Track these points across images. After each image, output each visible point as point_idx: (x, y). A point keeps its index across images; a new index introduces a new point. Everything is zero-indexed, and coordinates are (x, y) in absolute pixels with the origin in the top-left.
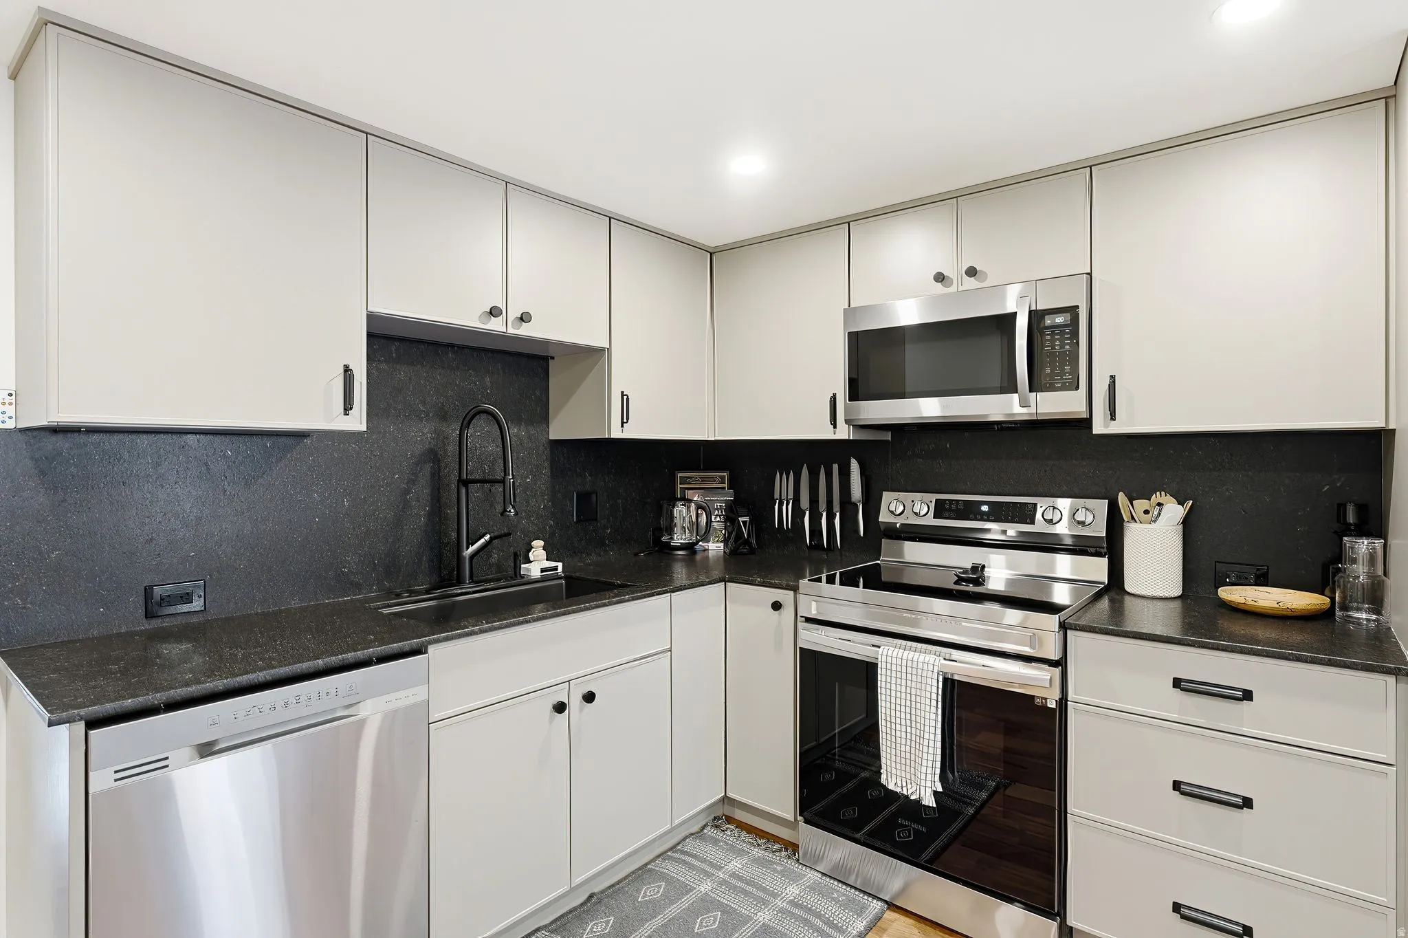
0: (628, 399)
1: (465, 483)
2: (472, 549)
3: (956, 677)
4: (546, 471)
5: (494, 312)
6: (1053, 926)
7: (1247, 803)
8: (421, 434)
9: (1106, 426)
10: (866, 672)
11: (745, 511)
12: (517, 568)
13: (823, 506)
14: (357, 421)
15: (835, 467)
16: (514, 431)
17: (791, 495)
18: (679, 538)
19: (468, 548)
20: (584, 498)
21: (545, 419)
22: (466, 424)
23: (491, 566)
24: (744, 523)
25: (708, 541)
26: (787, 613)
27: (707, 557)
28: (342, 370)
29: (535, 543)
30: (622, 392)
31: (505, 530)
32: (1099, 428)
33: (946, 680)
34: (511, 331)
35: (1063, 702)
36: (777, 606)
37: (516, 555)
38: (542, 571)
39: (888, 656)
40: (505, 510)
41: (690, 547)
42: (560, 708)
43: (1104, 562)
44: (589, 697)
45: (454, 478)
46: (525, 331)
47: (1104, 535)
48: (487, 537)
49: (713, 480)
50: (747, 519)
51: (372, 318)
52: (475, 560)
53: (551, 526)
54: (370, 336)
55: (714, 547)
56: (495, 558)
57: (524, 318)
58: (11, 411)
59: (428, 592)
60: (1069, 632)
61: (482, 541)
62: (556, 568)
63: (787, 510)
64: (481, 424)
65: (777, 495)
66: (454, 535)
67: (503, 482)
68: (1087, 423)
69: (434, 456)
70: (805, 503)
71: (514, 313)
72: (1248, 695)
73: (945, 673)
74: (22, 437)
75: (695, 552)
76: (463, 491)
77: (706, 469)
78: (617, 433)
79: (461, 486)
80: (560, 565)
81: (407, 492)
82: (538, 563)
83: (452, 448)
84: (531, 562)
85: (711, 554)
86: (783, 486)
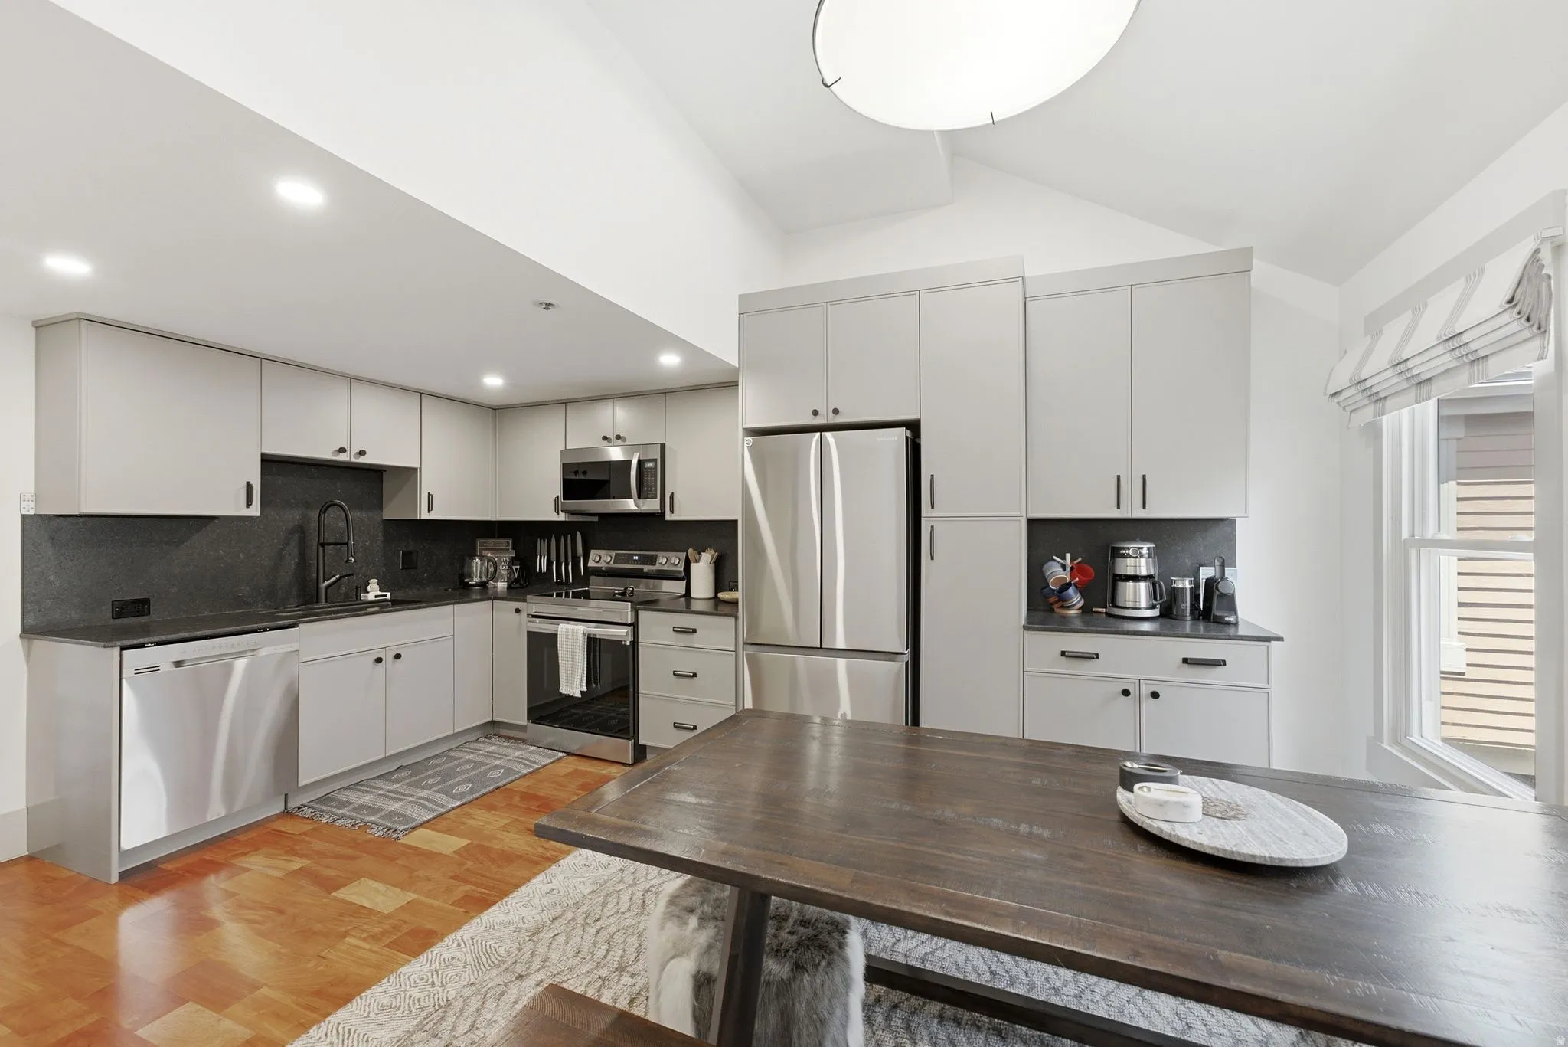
0: (432, 497)
1: (323, 545)
2: (326, 583)
3: (598, 637)
4: (381, 538)
5: (342, 450)
6: (631, 743)
7: (695, 675)
8: (294, 516)
9: (671, 516)
10: (553, 638)
11: (519, 563)
12: (358, 597)
13: (563, 558)
14: (255, 511)
15: (569, 536)
16: (356, 515)
17: (546, 553)
18: (476, 580)
19: (324, 582)
20: (407, 555)
21: (381, 508)
22: (323, 511)
23: (341, 594)
24: (516, 569)
25: (497, 581)
26: (524, 615)
27: (497, 591)
28: (245, 484)
29: (370, 581)
30: (429, 493)
31: (351, 572)
32: (668, 517)
33: (589, 639)
34: (353, 460)
35: (635, 643)
36: (518, 611)
37: (357, 588)
38: (376, 596)
39: (563, 628)
40: (348, 560)
41: (483, 585)
42: (379, 660)
43: (684, 583)
44: (398, 656)
45: (315, 543)
46: (362, 460)
47: (682, 569)
48: (337, 576)
49: (501, 544)
50: (518, 567)
51: (262, 455)
52: (329, 590)
53: (383, 572)
54: (262, 460)
55: (502, 585)
56: (343, 590)
57: (362, 453)
58: (33, 504)
59: (296, 607)
60: (639, 612)
61: (334, 578)
62: (385, 596)
63: (544, 562)
64: (332, 513)
65: (538, 553)
66: (315, 575)
67: (347, 544)
68: (663, 514)
69: (301, 530)
70: (553, 557)
71: (356, 449)
72: (694, 631)
73: (589, 634)
74: (38, 518)
75: (487, 588)
76: (321, 549)
77: (499, 538)
78: (425, 515)
79: (320, 547)
80: (389, 595)
81: (282, 550)
82: (373, 592)
83: (314, 525)
84: (368, 592)
85: (499, 589)
86: (542, 546)
